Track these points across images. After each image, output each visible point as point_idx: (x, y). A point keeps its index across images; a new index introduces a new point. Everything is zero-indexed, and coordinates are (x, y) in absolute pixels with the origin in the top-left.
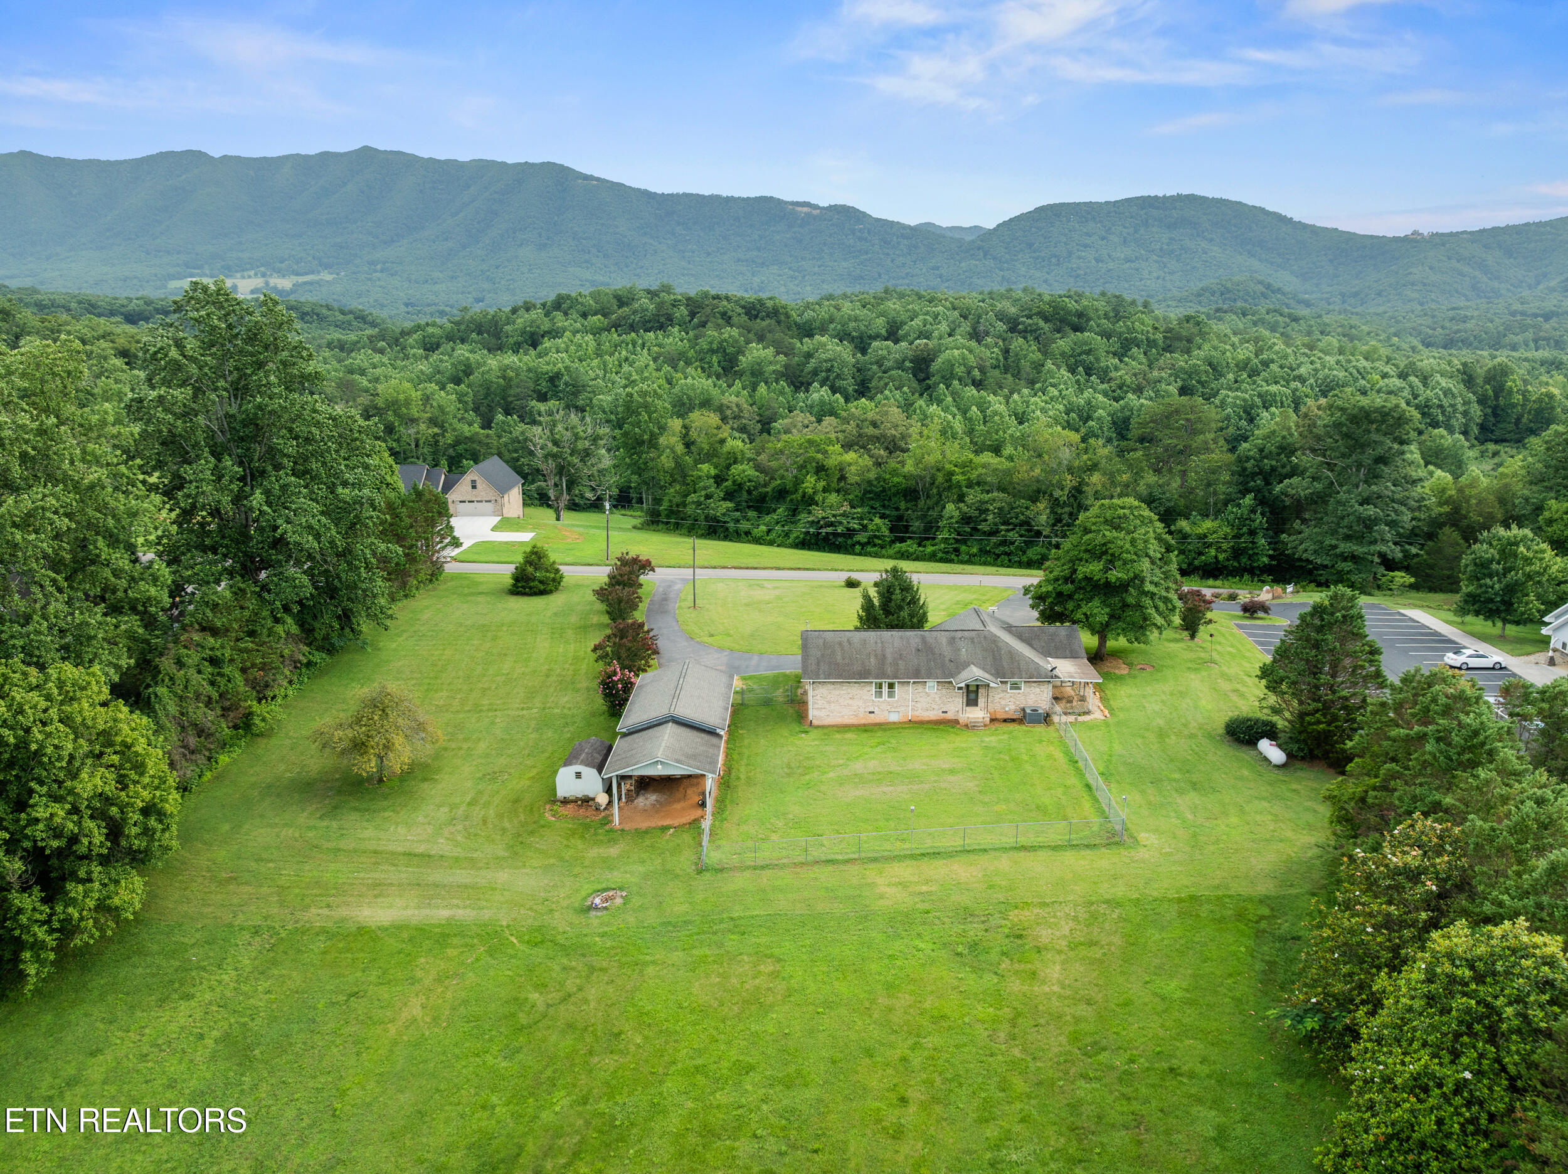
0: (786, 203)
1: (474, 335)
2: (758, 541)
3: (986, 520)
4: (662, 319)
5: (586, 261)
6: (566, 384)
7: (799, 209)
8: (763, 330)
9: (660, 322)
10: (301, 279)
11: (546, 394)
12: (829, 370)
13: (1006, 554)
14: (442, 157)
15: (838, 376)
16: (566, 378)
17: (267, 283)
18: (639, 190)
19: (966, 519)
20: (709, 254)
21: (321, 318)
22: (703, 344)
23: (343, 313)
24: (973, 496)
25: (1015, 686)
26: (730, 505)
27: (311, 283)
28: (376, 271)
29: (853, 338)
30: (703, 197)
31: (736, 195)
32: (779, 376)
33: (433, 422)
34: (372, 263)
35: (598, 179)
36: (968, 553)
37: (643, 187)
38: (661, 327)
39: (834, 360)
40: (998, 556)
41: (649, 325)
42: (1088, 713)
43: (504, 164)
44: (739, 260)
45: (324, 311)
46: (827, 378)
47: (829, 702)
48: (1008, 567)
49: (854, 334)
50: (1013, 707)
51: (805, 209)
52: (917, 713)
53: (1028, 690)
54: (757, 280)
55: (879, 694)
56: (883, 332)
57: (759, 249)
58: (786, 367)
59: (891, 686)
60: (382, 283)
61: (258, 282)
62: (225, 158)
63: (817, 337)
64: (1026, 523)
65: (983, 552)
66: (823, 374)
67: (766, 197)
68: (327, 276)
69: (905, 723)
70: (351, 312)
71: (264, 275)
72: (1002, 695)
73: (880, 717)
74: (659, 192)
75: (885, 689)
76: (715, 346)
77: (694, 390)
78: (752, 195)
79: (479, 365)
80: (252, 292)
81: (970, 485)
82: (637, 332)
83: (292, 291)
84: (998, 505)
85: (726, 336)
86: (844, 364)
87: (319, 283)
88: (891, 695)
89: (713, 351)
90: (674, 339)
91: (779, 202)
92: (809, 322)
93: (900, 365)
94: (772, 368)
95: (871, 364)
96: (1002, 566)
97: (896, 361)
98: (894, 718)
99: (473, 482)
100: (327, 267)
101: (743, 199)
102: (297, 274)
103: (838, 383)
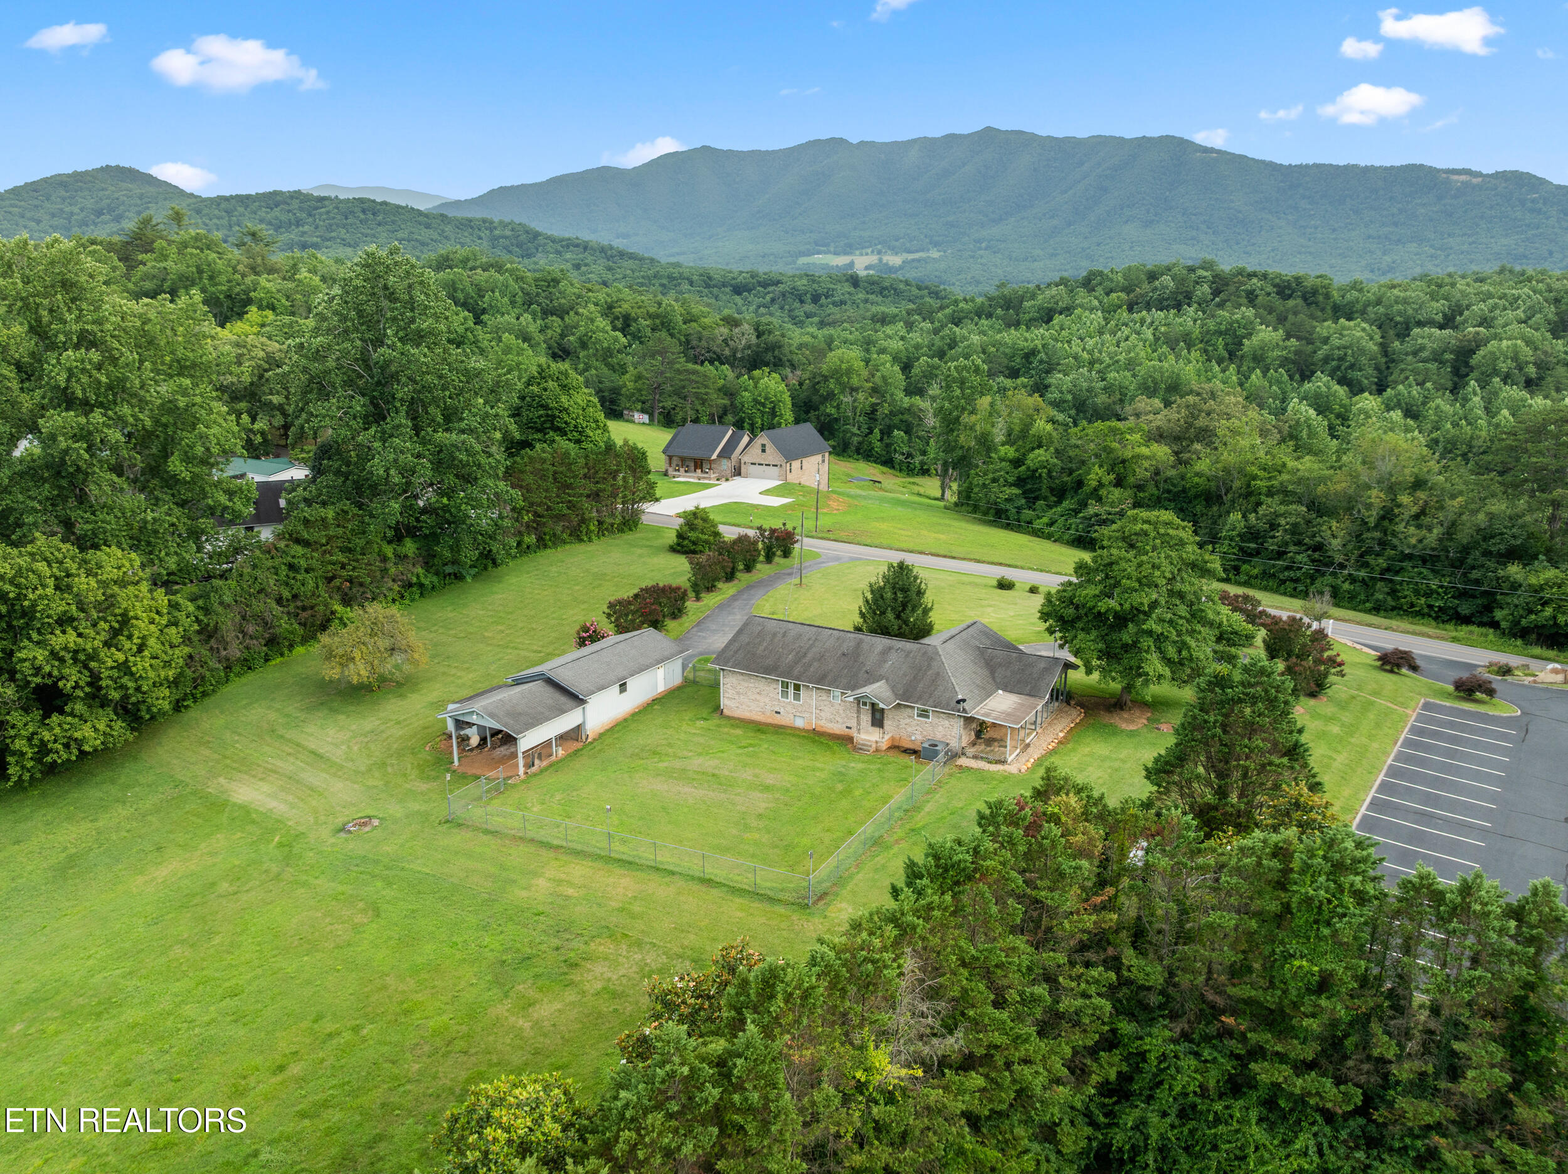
0: (1439, 171)
1: (999, 311)
2: (1037, 533)
3: (1274, 537)
4: (1180, 297)
5: (1193, 238)
6: (1041, 362)
7: (1456, 177)
8: (1287, 311)
9: (1178, 301)
10: (911, 257)
11: (1018, 370)
12: (1341, 359)
13: (1292, 580)
14: (1060, 134)
15: (1352, 366)
16: (1042, 355)
17: (880, 260)
18: (1263, 162)
19: (1252, 534)
20: (1334, 230)
21: (898, 293)
22: (1211, 324)
23: (920, 289)
24: (1271, 506)
25: (924, 714)
26: (1016, 491)
27: (918, 260)
28: (980, 249)
29: (1397, 323)
30: (1338, 167)
31: (1377, 164)
32: (1284, 362)
33: (875, 390)
34: (979, 241)
35: (1219, 152)
36: (1247, 574)
37: (1268, 158)
38: (1178, 306)
39: (1350, 347)
40: (1284, 582)
41: (1165, 303)
42: (1003, 762)
43: (1122, 139)
44: (1369, 237)
45: (902, 286)
46: (1338, 368)
47: (738, 693)
48: (1292, 596)
49: (1398, 319)
50: (919, 737)
51: (1463, 178)
52: (822, 723)
53: (936, 720)
54: (1388, 259)
55: (785, 694)
56: (1439, 318)
57: (1396, 224)
58: (1296, 353)
59: (797, 688)
60: (983, 261)
61: (873, 259)
62: (862, 143)
63: (1342, 320)
64: (1319, 547)
65: (1265, 575)
66: (1334, 363)
67: (1414, 165)
68: (935, 254)
69: (808, 731)
70: (927, 288)
71: (879, 252)
72: (908, 721)
73: (785, 719)
74: (1286, 163)
75: (791, 690)
76: (1223, 328)
77: (1162, 373)
78: (1397, 163)
79: (965, 338)
80: (867, 268)
81: (1270, 493)
82: (1149, 310)
83: (901, 268)
84: (1292, 520)
85: (1238, 316)
86: (1362, 351)
87: (925, 261)
88: (797, 697)
89: (1220, 333)
90: (1189, 320)
91: (1432, 171)
92: (1351, 304)
93: (1437, 357)
94: (1277, 353)
95: (1407, 354)
96: (1285, 594)
97: (1434, 352)
98: (799, 723)
99: (764, 446)
100: (936, 244)
101: (1386, 168)
102: (909, 252)
103: (1351, 374)
